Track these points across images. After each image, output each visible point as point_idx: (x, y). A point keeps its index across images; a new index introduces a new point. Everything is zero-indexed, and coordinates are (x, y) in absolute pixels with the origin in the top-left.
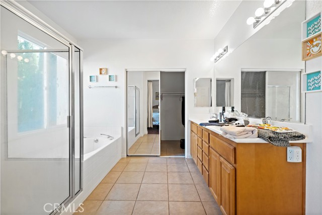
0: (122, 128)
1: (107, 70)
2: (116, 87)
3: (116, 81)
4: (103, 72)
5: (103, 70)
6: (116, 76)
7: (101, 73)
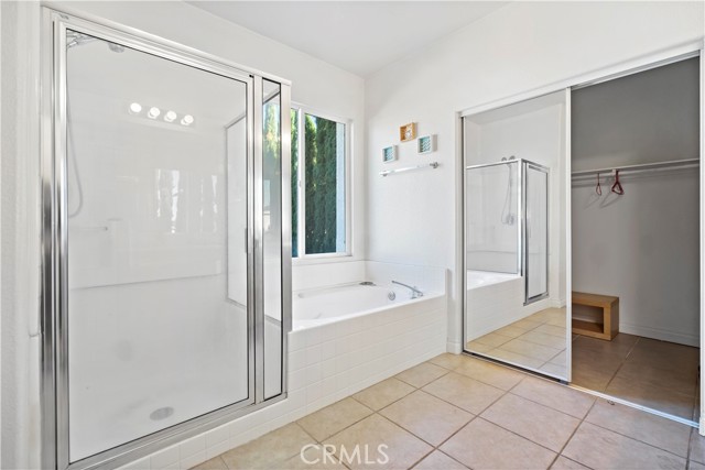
0: (449, 273)
1: (415, 126)
2: (435, 165)
3: (435, 149)
4: (408, 135)
5: (408, 129)
6: (435, 137)
7: (403, 138)
